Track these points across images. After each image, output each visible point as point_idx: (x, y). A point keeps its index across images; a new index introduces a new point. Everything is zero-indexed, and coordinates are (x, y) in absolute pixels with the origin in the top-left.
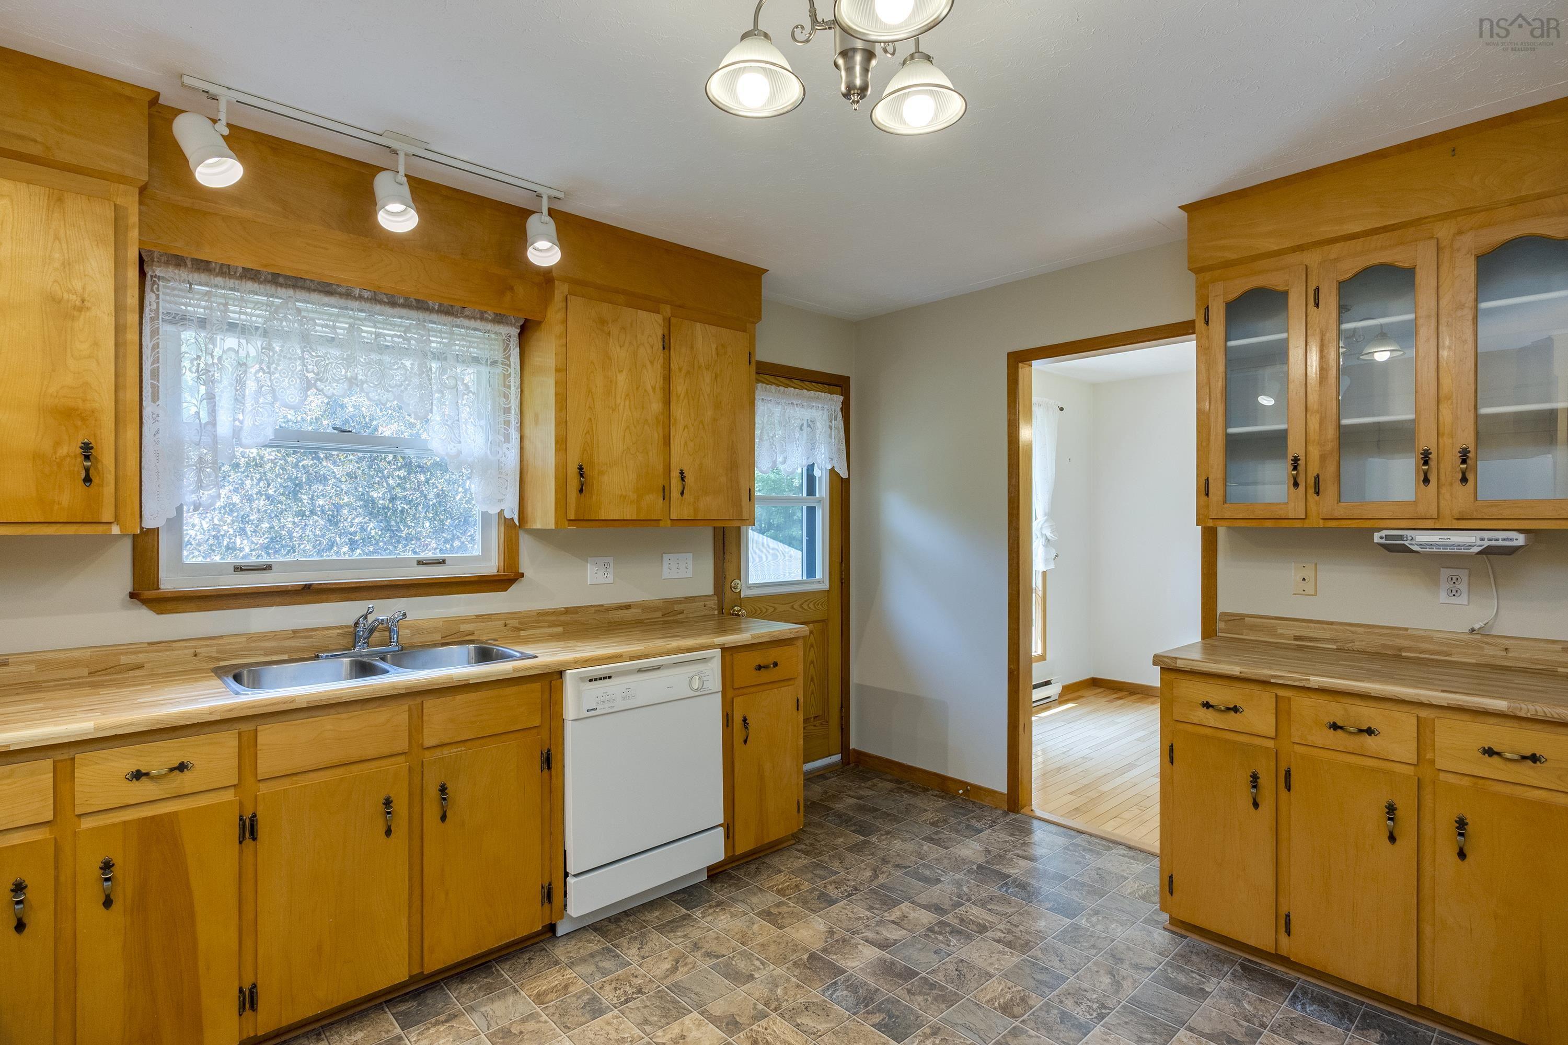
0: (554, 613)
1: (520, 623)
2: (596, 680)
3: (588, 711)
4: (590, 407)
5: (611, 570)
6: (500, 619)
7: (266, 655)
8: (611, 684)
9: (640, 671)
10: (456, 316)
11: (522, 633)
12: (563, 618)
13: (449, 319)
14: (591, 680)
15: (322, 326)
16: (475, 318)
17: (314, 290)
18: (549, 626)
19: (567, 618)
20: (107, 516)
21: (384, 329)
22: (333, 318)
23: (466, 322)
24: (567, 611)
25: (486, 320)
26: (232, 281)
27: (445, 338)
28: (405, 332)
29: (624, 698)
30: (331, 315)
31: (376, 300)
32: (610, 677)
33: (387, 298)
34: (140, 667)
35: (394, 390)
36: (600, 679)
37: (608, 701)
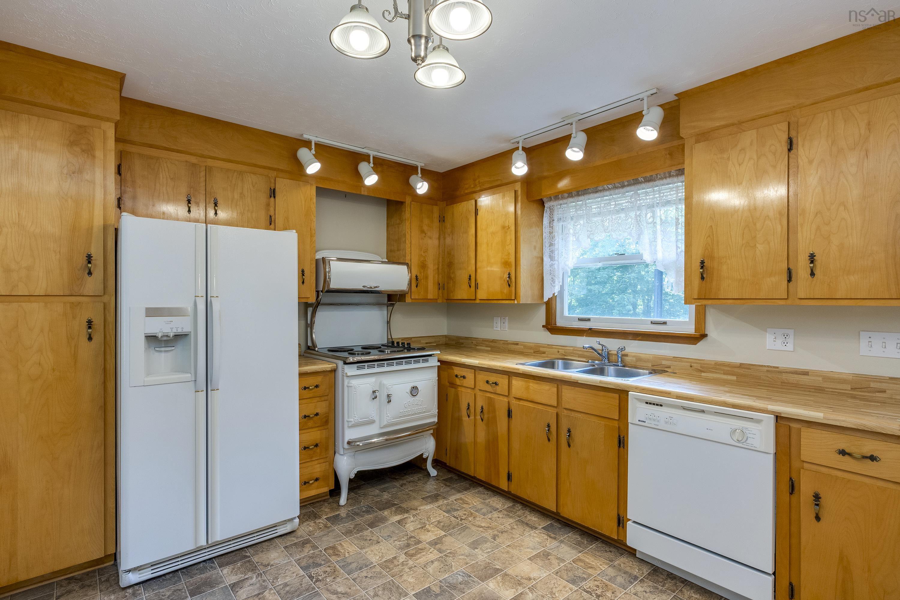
0: (729, 365)
1: (701, 367)
2: (650, 404)
3: (639, 421)
4: (711, 218)
5: (791, 340)
6: (687, 362)
7: (579, 357)
8: (660, 410)
9: (684, 408)
10: (655, 181)
11: (703, 374)
12: (736, 370)
13: (651, 184)
14: (647, 403)
15: (595, 208)
16: (666, 178)
17: (591, 193)
18: (724, 374)
19: (741, 371)
20: (513, 298)
21: (621, 201)
22: (600, 203)
23: (661, 182)
24: (741, 366)
25: (673, 176)
26: (565, 200)
27: (651, 195)
28: (631, 199)
29: (666, 423)
30: (598, 202)
31: (616, 187)
32: (661, 405)
33: (620, 185)
34: (544, 353)
35: (627, 231)
36: (654, 404)
37: (654, 420)
